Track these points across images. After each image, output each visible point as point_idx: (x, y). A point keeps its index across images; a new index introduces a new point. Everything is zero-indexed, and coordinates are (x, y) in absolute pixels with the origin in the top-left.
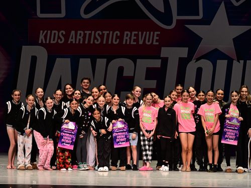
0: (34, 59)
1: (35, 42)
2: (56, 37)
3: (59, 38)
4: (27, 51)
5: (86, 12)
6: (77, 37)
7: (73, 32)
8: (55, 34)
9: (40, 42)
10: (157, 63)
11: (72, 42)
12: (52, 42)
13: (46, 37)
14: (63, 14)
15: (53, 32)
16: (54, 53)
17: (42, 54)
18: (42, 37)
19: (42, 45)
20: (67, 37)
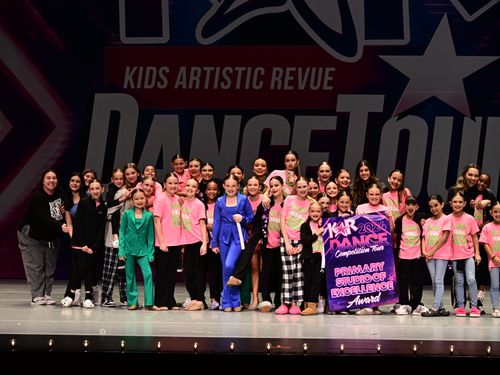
0: (115, 117)
1: (116, 87)
2: (154, 77)
3: (158, 79)
4: (104, 104)
5: (206, 33)
6: (189, 78)
7: (183, 70)
8: (151, 72)
9: (125, 87)
10: (329, 123)
11: (180, 86)
12: (146, 86)
13: (135, 77)
14: (165, 38)
15: (149, 69)
16: (150, 105)
17: (129, 108)
18: (128, 78)
19: (129, 91)
20: (172, 77)
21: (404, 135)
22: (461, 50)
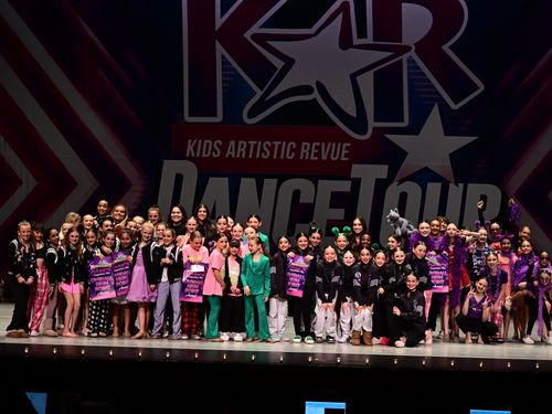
0: (179, 178)
1: (180, 155)
2: (210, 148)
3: (213, 150)
4: (170, 168)
5: (251, 115)
6: (237, 150)
7: (232, 143)
8: (208, 144)
9: (188, 155)
10: (345, 186)
11: (230, 156)
12: (204, 155)
13: (195, 148)
14: (219, 118)
15: (206, 141)
16: (207, 169)
17: (190, 172)
18: (190, 148)
19: (190, 159)
20: (224, 148)
22: (447, 133)
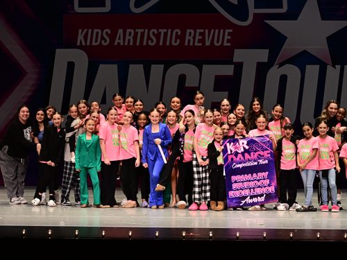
0: (71, 66)
1: (71, 44)
2: (99, 37)
3: (103, 38)
4: (62, 57)
5: (137, 6)
6: (125, 37)
7: (121, 31)
8: (97, 33)
9: (78, 44)
10: (228, 70)
11: (119, 43)
12: (94, 44)
13: (85, 37)
14: (107, 8)
15: (95, 31)
16: (97, 57)
17: (81, 59)
18: (80, 37)
19: (81, 47)
20: (113, 37)
21: (284, 79)
22: (324, 17)
